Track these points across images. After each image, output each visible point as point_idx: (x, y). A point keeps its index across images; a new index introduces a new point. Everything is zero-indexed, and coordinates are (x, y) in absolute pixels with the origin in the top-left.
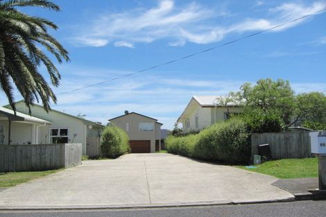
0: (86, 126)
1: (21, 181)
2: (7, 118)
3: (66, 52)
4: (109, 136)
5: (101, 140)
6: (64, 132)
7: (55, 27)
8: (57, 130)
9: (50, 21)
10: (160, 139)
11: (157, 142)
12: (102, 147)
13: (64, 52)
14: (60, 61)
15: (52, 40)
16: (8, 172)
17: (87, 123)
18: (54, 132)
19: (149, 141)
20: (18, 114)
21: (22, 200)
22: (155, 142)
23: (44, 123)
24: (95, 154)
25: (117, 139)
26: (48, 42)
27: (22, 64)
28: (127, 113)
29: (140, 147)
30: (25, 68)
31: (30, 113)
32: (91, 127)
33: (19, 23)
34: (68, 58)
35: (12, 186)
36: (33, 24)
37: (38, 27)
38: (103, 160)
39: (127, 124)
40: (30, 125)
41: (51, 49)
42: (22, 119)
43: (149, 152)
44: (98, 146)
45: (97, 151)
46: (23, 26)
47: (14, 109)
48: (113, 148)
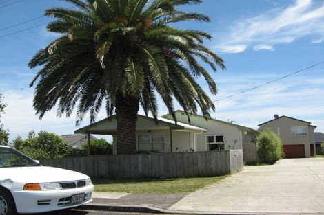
0: (241, 132)
1: (198, 187)
2: (168, 128)
3: (221, 60)
4: (265, 142)
5: (258, 146)
6: (220, 138)
7: (209, 37)
8: (213, 137)
9: (204, 32)
10: (314, 142)
11: (312, 146)
12: (258, 152)
13: (219, 60)
14: (215, 69)
15: (206, 50)
16: (177, 178)
17: (242, 128)
18: (210, 139)
19: (304, 145)
20: (178, 123)
21: (208, 205)
22: (309, 146)
23: (200, 131)
24: (252, 160)
25: (274, 144)
26: (203, 53)
27: (183, 76)
28: (276, 116)
29: (294, 151)
30: (186, 79)
31: (189, 122)
32: (246, 133)
33: (176, 38)
34: (223, 67)
35: (191, 191)
36: (189, 37)
37: (194, 39)
38: (261, 166)
39: (278, 128)
40: (188, 133)
41: (205, 59)
42: (182, 128)
43: (304, 157)
44: (255, 152)
45: (254, 157)
46: (180, 40)
47: (175, 118)
48: (271, 153)
